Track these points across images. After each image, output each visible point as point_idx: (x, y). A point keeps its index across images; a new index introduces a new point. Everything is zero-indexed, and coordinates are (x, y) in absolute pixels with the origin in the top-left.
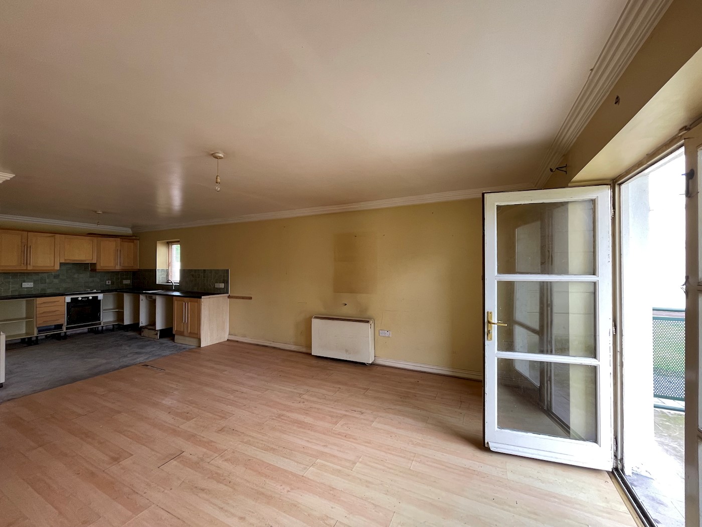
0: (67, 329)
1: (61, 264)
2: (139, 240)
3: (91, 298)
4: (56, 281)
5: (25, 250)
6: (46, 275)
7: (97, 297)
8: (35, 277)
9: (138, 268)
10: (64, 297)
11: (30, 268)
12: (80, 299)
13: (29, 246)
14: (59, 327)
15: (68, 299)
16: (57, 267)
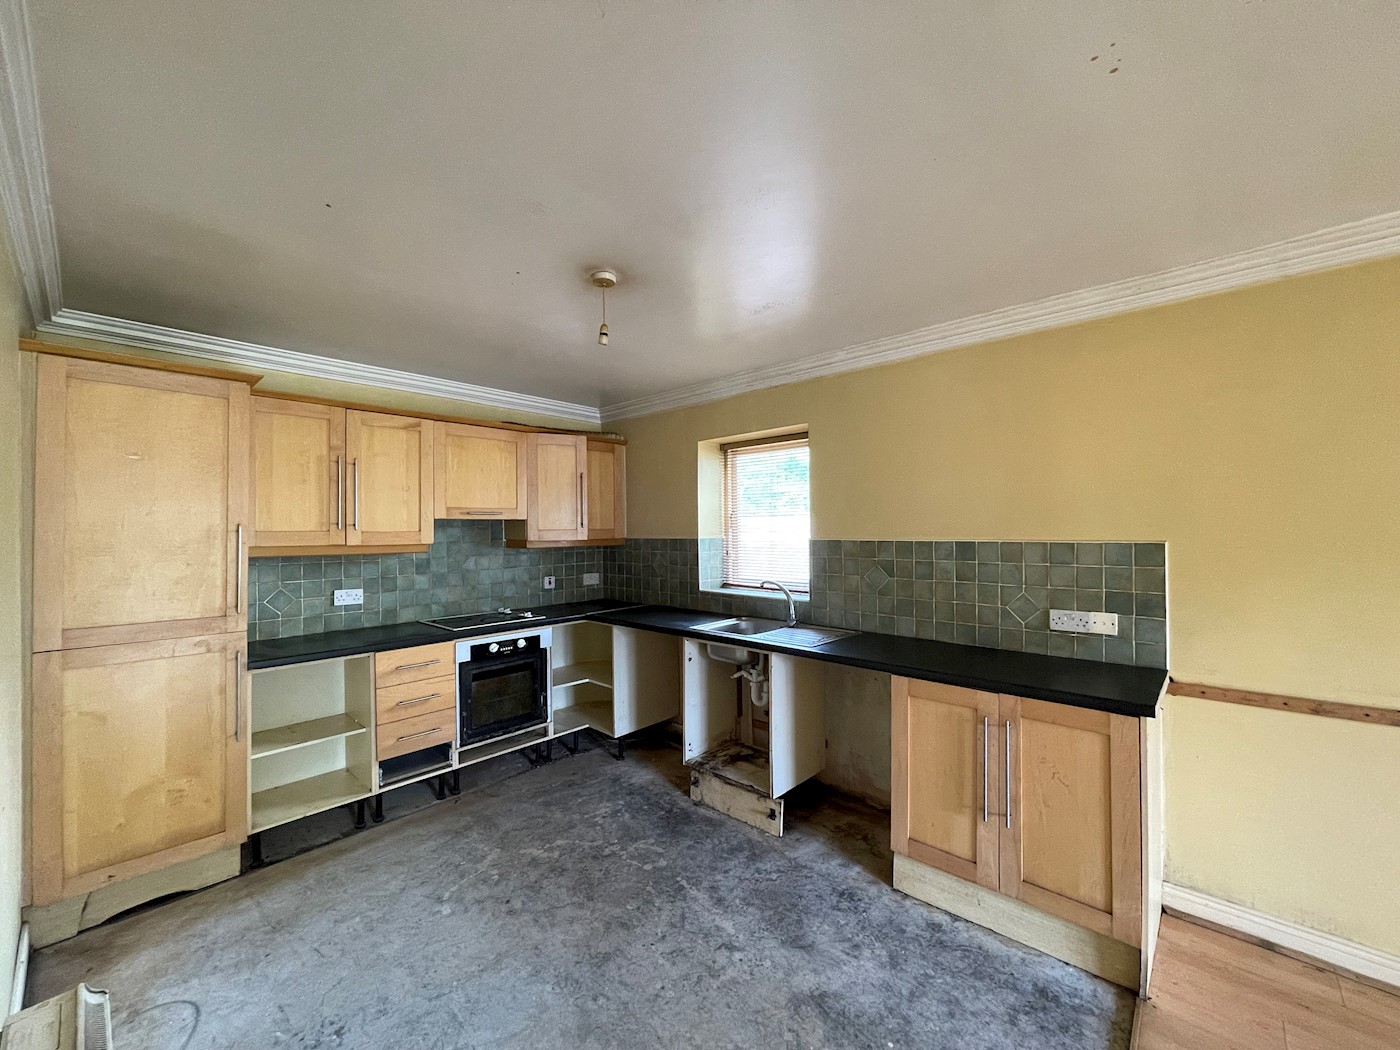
0: (462, 756)
1: (440, 525)
2: (624, 443)
3: (522, 644)
4: (422, 581)
5: (340, 474)
6: (394, 563)
7: (537, 638)
8: (368, 571)
9: (625, 536)
10: (453, 642)
11: (354, 539)
12: (494, 648)
13: (350, 460)
14: (441, 752)
15: (463, 650)
16: (428, 536)
